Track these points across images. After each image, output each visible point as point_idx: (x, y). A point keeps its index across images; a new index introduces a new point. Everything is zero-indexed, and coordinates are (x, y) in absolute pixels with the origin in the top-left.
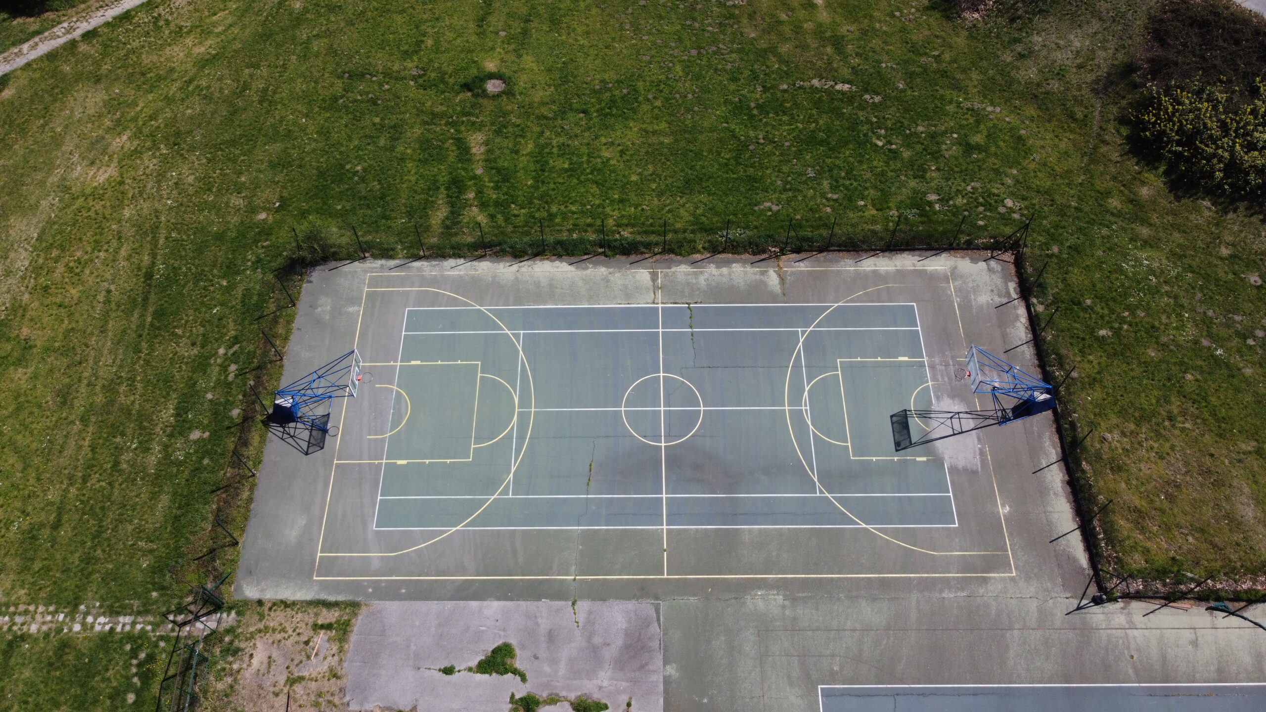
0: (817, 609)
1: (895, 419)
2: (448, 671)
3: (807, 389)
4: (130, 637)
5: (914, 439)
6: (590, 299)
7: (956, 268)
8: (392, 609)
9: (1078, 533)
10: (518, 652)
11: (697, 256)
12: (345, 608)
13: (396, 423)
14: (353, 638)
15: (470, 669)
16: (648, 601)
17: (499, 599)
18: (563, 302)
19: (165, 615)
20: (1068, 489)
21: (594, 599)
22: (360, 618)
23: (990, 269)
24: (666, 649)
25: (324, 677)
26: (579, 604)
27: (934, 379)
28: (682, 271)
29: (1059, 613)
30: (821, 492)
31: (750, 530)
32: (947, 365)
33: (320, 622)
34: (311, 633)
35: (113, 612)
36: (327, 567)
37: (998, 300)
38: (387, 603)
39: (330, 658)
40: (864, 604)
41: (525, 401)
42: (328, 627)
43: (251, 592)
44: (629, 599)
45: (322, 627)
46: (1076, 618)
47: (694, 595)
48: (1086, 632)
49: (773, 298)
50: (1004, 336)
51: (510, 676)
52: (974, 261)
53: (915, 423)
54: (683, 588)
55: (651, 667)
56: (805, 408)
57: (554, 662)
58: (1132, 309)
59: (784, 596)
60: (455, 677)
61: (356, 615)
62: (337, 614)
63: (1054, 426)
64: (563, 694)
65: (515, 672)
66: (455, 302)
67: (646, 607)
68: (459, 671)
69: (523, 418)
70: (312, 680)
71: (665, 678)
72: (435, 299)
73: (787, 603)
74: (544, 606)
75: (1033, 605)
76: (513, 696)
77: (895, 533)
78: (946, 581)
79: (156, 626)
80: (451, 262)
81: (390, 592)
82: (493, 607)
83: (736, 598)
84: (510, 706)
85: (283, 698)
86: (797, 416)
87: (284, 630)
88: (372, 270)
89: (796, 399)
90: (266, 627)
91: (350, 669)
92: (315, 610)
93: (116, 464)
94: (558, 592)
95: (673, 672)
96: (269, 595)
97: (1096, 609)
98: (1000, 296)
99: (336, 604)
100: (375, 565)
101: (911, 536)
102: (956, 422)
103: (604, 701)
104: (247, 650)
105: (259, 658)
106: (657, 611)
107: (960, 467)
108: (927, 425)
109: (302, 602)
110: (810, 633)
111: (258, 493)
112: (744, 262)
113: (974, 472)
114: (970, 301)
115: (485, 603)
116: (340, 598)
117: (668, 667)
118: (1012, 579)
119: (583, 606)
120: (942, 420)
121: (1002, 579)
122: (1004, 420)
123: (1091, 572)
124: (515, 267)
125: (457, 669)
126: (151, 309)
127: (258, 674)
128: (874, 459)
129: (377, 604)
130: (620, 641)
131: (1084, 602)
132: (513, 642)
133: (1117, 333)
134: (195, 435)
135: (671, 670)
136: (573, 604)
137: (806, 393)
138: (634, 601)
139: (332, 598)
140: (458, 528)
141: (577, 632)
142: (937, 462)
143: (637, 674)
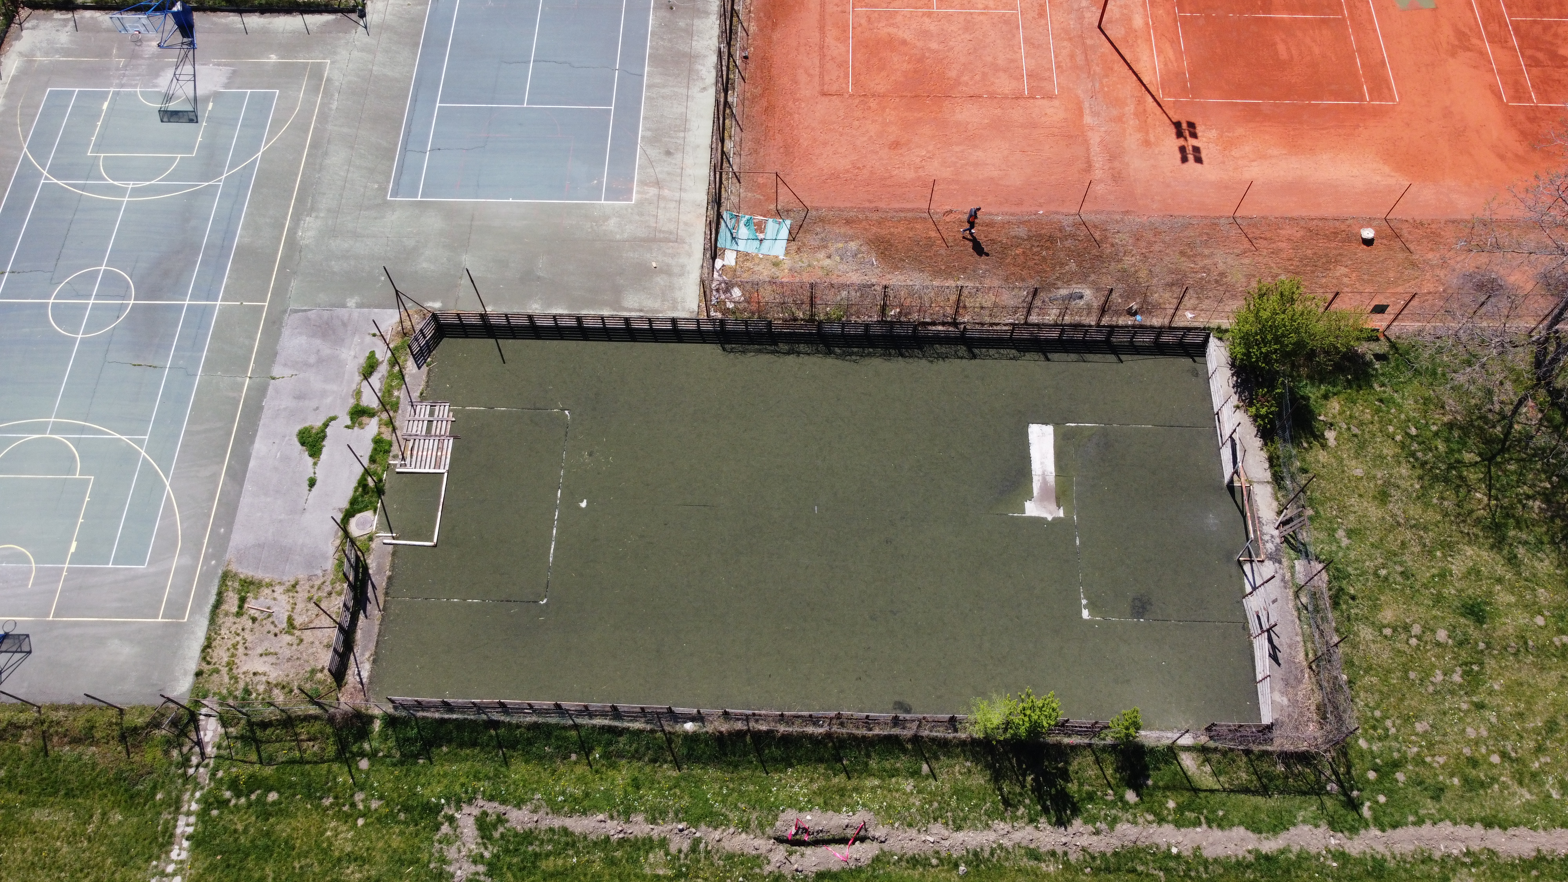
0: (325, 194)
1: (165, 119)
2: (312, 483)
3: (112, 182)
4: (203, 815)
5: (189, 108)
7: (20, 53)
8: (240, 538)
9: (306, 16)
10: (307, 425)
12: (226, 586)
13: (23, 559)
14: (258, 575)
15: (315, 464)
16: (286, 318)
17: (252, 442)
19: (186, 778)
20: (268, 15)
21: (274, 362)
22: (240, 570)
24: (333, 305)
25: (293, 597)
26: (275, 373)
27: (135, 86)
29: (366, 39)
30: (220, 181)
31: (241, 236)
32: (124, 75)
33: (235, 609)
34: (245, 617)
35: (168, 839)
37: (69, 28)
38: (231, 544)
39: (276, 595)
40: (327, 161)
41: (41, 428)
42: (243, 600)
43: (185, 685)
44: (280, 335)
45: (241, 607)
46: (372, 31)
47: (290, 281)
48: (383, 27)
50: (108, 30)
51: (328, 431)
52: (18, 38)
53: (172, 106)
54: (280, 291)
55: (346, 318)
56: (131, 185)
57: (324, 394)
59: (307, 216)
60: (319, 477)
61: (236, 575)
62: (231, 594)
63: (209, 13)
64: (354, 386)
65: (326, 425)
67: (290, 321)
68: (315, 473)
69: (59, 429)
70: (293, 608)
71: (357, 307)
73: (314, 215)
74: (269, 404)
75: (356, 54)
76: (347, 427)
77: (272, 133)
78: (323, 105)
79: (197, 786)
81: (220, 543)
82: (260, 447)
83: (300, 251)
84: (356, 428)
86: (136, 192)
87: (235, 646)
89: (121, 192)
90: (228, 664)
91: (290, 573)
92: (221, 616)
94: (259, 392)
95: (354, 301)
96: (193, 666)
97: (369, 17)
98: (66, 26)
99: (220, 594)
100: (187, 560)
101: (277, 123)
102: (181, 78)
103: (367, 354)
104: (248, 680)
105: (260, 666)
106: (296, 311)
107: (226, 81)
108: (179, 98)
109: (209, 629)
110: (344, 201)
111: (64, 699)
113: (234, 72)
114: (62, 48)
115: (254, 454)
116: (214, 591)
117: (349, 305)
118: (332, 63)
119: (277, 370)
120: (178, 86)
121: (330, 69)
122: (192, 44)
123: (340, 14)
125: (312, 475)
127: (276, 664)
128: (199, 139)
129: (230, 555)
130: (317, 342)
131: (361, 23)
132: (297, 428)
135: (351, 302)
136: (274, 379)
137: (116, 183)
138: (283, 330)
139: (212, 599)
140: (168, 484)
141: (301, 375)
142: (216, 96)
143: (349, 328)
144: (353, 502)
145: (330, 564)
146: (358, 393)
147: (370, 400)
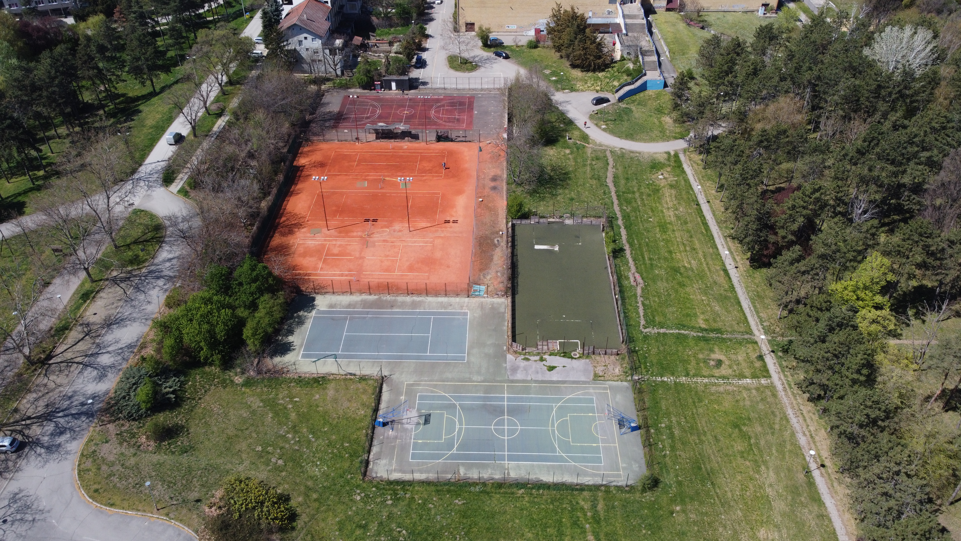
0: (464, 376)
2: (564, 367)
4: (656, 376)
5: (424, 418)
6: (533, 465)
7: (390, 474)
8: (583, 379)
9: (383, 391)
11: (491, 481)
12: (597, 380)
13: (596, 426)
14: (592, 374)
15: (558, 367)
18: (543, 465)
19: (648, 380)
21: (526, 380)
23: (376, 473)
24: (506, 369)
25: (598, 366)
27: (411, 435)
28: (498, 476)
29: (397, 374)
30: (457, 403)
31: (480, 394)
32: (405, 439)
33: (603, 377)
34: (604, 375)
35: (663, 381)
36: (605, 389)
37: (378, 461)
38: (585, 380)
39: (597, 370)
40: (450, 377)
41: (553, 431)
42: (600, 376)
43: (625, 384)
46: (393, 373)
47: (498, 380)
48: (391, 371)
49: (463, 464)
50: (381, 448)
51: (548, 365)
52: (381, 477)
53: (422, 421)
54: (501, 382)
55: (510, 366)
56: (457, 426)
57: (536, 368)
58: (332, 453)
59: (472, 379)
61: (593, 378)
62: (599, 379)
64: (533, 362)
65: (546, 366)
66: (585, 466)
67: (511, 378)
69: (553, 425)
70: (601, 366)
72: (593, 468)
74: (540, 378)
75: (403, 376)
77: (437, 392)
78: (425, 381)
79: (649, 378)
80: (591, 483)
81: (584, 382)
82: (555, 379)
83: (486, 379)
84: (547, 360)
85: (607, 362)
86: (461, 424)
87: (612, 376)
88: (621, 481)
89: (460, 430)
90: (618, 376)
91: (591, 368)
92: (605, 380)
93: (685, 418)
94: (536, 381)
96: (620, 383)
97: (386, 375)
100: (591, 389)
101: (432, 392)
103: (522, 360)
104: (621, 372)
105: (617, 371)
106: (508, 377)
107: (412, 409)
108: (419, 420)
109: (610, 381)
110: (466, 372)
111: (634, 407)
112: (472, 479)
113: (408, 407)
116: (599, 381)
118: (407, 381)
119: (529, 378)
120: (413, 422)
121: (410, 382)
122: (392, 422)
124: (564, 480)
126: (704, 470)
127: (616, 367)
128: (438, 411)
129: (588, 380)
130: (518, 371)
131: (389, 376)
132: (548, 372)
133: (342, 445)
134: (663, 425)
135: (505, 365)
136: (532, 379)
137: (457, 431)
138: (515, 379)
139: (601, 382)
140: (568, 397)
141: (530, 373)
142: (419, 410)
144: (569, 358)
145: (588, 360)
146: (536, 361)
147: (537, 358)
